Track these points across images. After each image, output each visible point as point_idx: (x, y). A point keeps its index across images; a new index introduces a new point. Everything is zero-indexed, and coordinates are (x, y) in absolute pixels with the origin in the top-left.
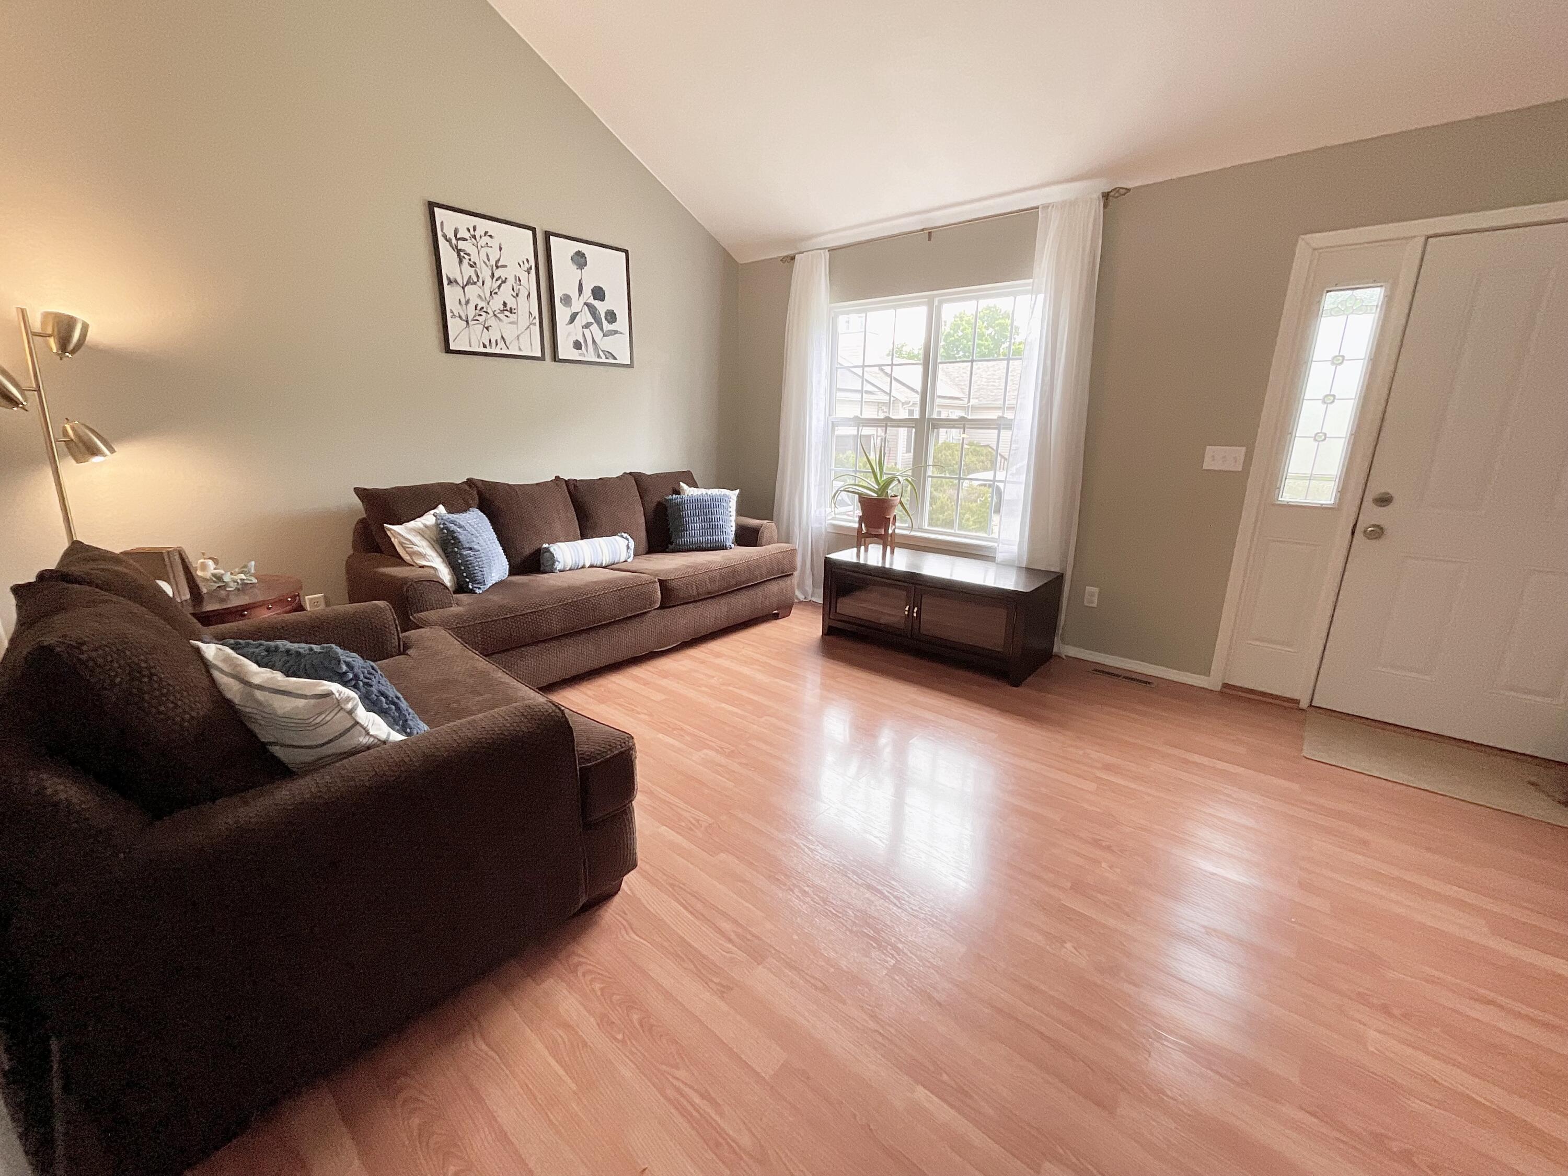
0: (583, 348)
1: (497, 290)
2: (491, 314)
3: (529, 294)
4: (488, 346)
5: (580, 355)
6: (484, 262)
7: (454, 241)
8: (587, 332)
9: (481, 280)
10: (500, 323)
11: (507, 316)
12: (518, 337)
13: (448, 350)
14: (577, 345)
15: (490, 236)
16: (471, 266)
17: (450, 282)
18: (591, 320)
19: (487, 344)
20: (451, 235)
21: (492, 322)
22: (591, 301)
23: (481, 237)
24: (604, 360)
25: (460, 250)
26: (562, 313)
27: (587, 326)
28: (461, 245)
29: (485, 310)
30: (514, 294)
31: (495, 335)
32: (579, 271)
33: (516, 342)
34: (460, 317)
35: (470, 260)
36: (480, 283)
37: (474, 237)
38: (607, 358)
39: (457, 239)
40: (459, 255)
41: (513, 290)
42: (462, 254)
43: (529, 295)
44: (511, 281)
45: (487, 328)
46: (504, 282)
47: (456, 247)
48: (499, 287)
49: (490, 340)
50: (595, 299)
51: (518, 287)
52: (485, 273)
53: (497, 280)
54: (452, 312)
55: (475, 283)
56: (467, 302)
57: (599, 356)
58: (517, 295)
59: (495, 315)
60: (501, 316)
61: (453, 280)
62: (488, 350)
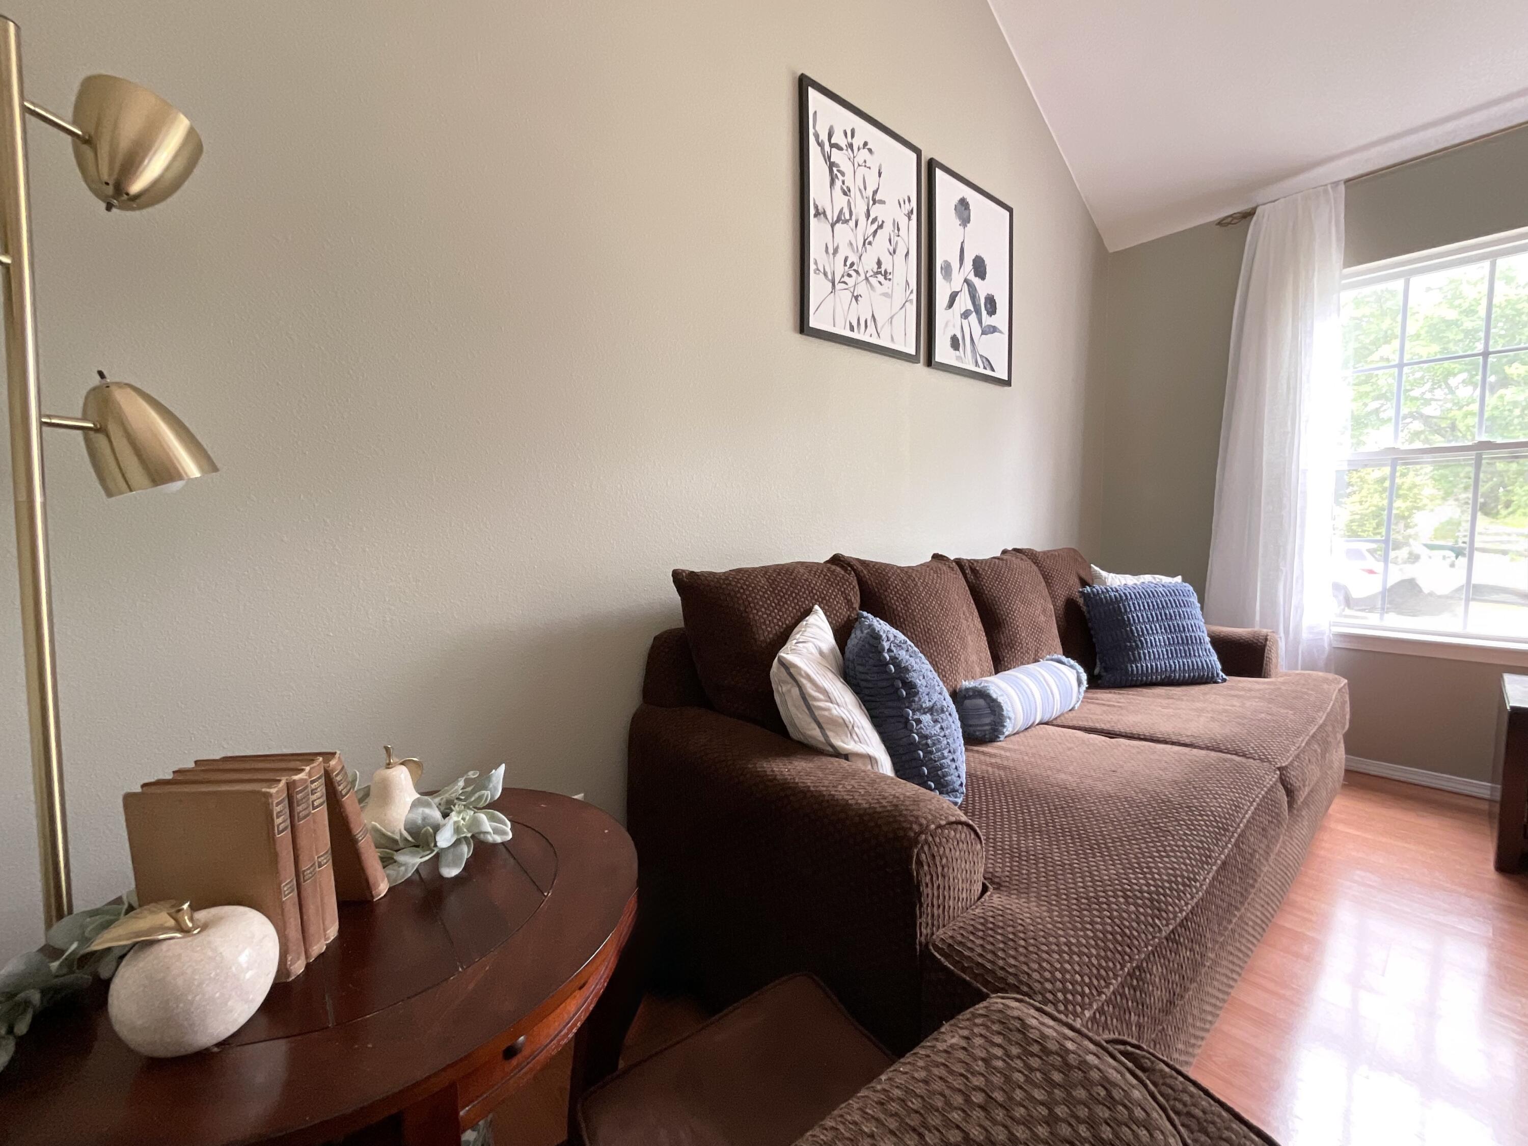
0: (961, 349)
1: (871, 239)
2: (863, 276)
3: (908, 252)
4: (855, 328)
5: (957, 358)
6: (860, 190)
7: (827, 147)
8: (965, 322)
9: (854, 218)
10: (871, 292)
11: (880, 283)
12: (892, 318)
13: (803, 326)
14: (955, 343)
15: (870, 150)
16: (845, 194)
17: (817, 213)
18: (970, 306)
19: (855, 324)
20: (824, 137)
21: (862, 289)
22: (972, 277)
23: (859, 149)
24: (981, 370)
25: (833, 163)
26: (942, 290)
27: (966, 315)
28: (835, 155)
29: (855, 267)
30: (891, 249)
31: (864, 311)
32: (962, 228)
33: (887, 327)
34: (825, 274)
35: (843, 182)
36: (852, 223)
37: (851, 146)
38: (984, 368)
39: (831, 145)
40: (831, 171)
41: (890, 242)
42: (835, 169)
43: (907, 254)
44: (888, 227)
45: (856, 298)
46: (880, 227)
47: (829, 158)
48: (875, 232)
49: (859, 320)
50: (975, 275)
51: (896, 238)
52: (860, 208)
53: (872, 223)
54: (816, 263)
55: (846, 222)
56: (836, 251)
57: (976, 364)
58: (894, 252)
59: (867, 279)
60: (873, 280)
61: (821, 210)
62: (855, 335)
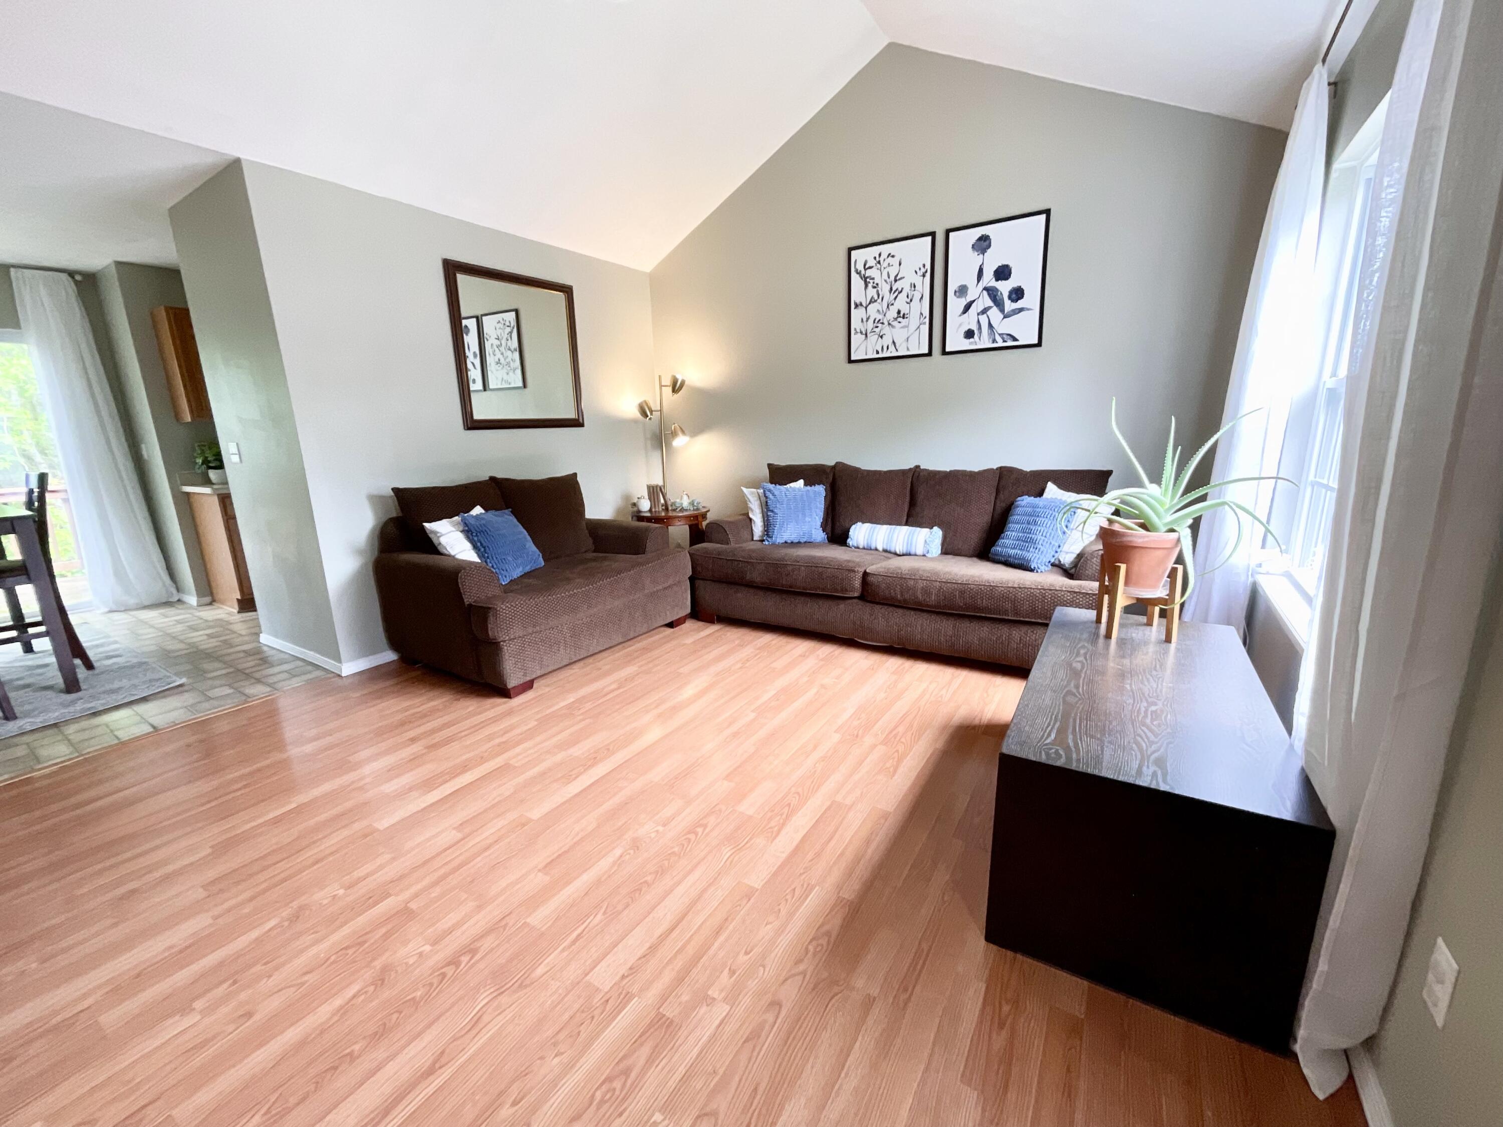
0: (976, 336)
1: (893, 301)
2: (886, 323)
3: (922, 295)
4: (880, 351)
5: (971, 343)
6: (885, 281)
8: (983, 319)
9: (881, 297)
10: (893, 329)
11: (899, 322)
12: (908, 339)
13: (850, 361)
14: (969, 334)
15: (893, 256)
16: (874, 287)
17: (856, 306)
18: (989, 303)
20: (860, 267)
21: (886, 330)
22: (993, 283)
23: (884, 260)
24: (1000, 344)
25: (867, 277)
26: (955, 304)
27: (985, 311)
28: (869, 273)
29: (881, 321)
30: (908, 300)
31: (887, 341)
32: (981, 256)
33: (905, 344)
34: (861, 333)
35: (874, 283)
36: (880, 300)
37: (879, 262)
38: (1004, 341)
39: (865, 269)
40: (866, 282)
41: (908, 297)
42: (868, 280)
43: (922, 298)
44: (907, 289)
45: (881, 337)
46: (901, 291)
47: (864, 276)
48: (896, 298)
49: (882, 347)
50: (997, 280)
51: (913, 293)
52: (885, 289)
53: (894, 293)
54: (855, 329)
55: (876, 301)
56: (868, 319)
57: (994, 341)
58: (911, 301)
59: (889, 324)
60: (895, 323)
61: (858, 303)
62: (880, 355)
